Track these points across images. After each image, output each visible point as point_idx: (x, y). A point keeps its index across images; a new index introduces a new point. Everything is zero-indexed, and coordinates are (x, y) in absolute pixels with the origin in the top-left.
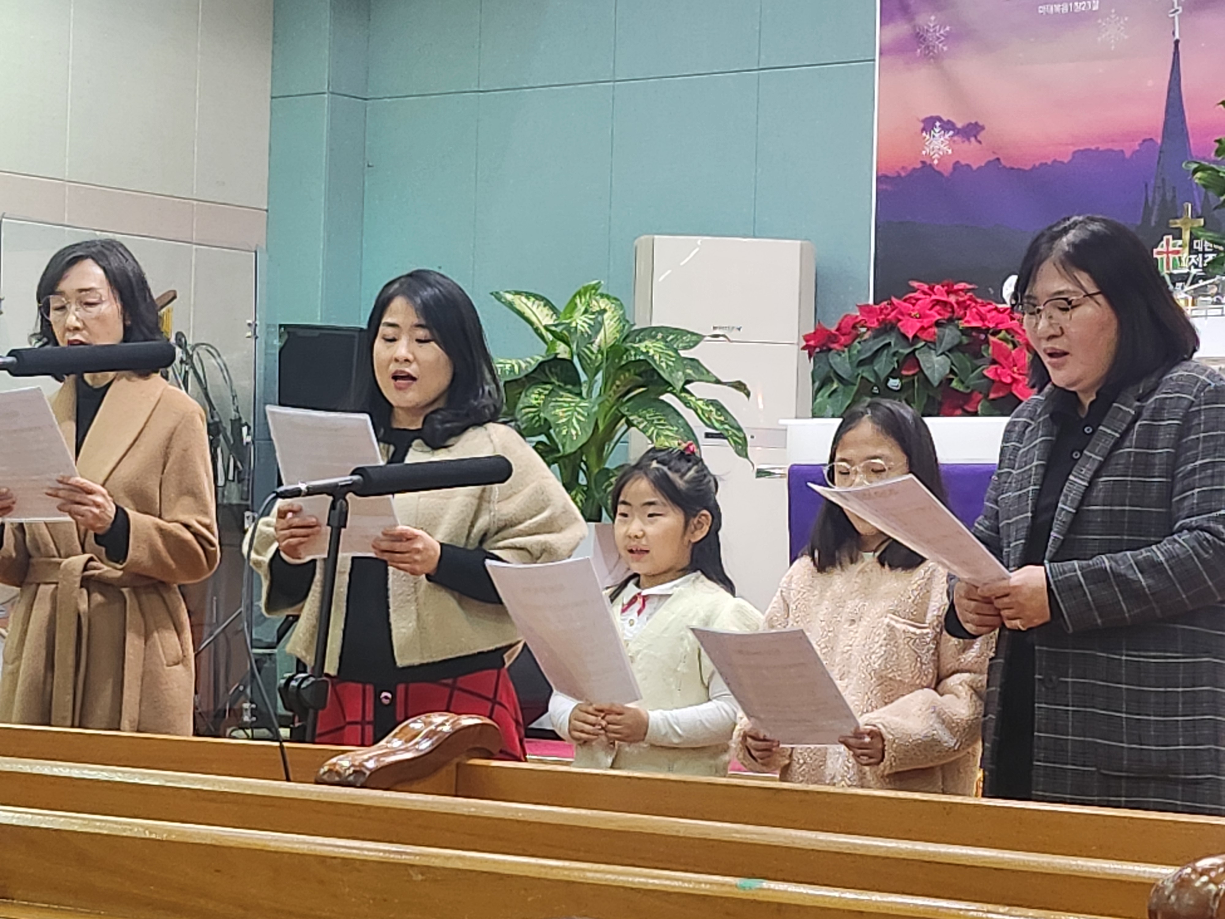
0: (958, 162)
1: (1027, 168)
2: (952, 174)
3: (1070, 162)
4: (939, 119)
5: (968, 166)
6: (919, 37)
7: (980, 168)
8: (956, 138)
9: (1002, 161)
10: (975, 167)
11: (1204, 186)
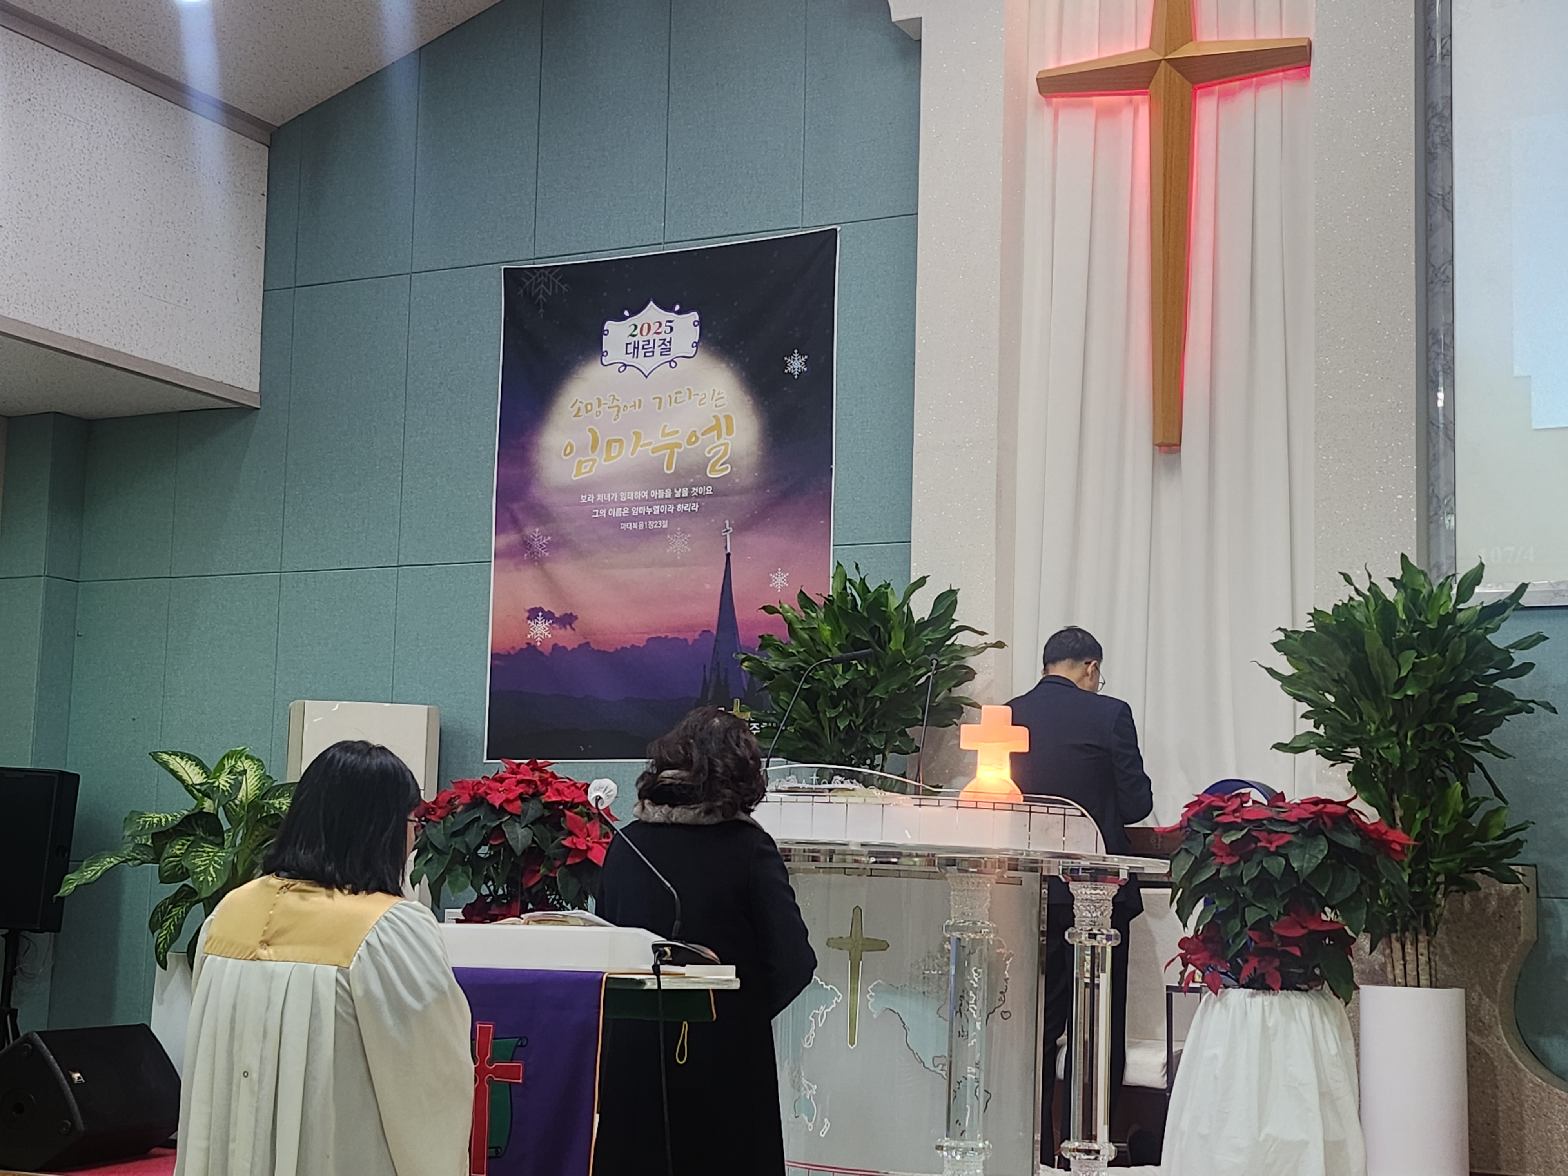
0: (555, 645)
1: (611, 650)
2: (551, 653)
3: (645, 646)
4: (541, 609)
5: (564, 648)
6: (526, 544)
7: (574, 649)
8: (554, 625)
9: (592, 645)
10: (569, 649)
11: (751, 673)
